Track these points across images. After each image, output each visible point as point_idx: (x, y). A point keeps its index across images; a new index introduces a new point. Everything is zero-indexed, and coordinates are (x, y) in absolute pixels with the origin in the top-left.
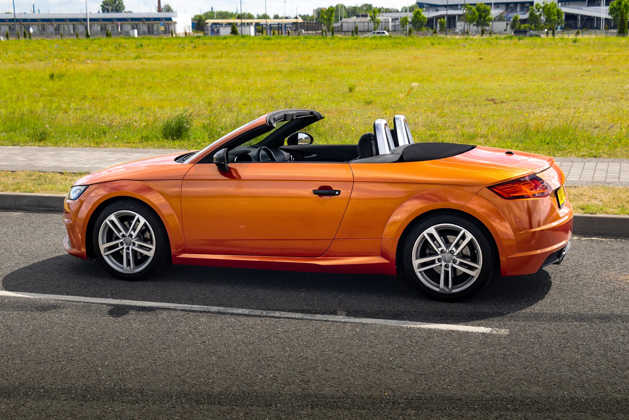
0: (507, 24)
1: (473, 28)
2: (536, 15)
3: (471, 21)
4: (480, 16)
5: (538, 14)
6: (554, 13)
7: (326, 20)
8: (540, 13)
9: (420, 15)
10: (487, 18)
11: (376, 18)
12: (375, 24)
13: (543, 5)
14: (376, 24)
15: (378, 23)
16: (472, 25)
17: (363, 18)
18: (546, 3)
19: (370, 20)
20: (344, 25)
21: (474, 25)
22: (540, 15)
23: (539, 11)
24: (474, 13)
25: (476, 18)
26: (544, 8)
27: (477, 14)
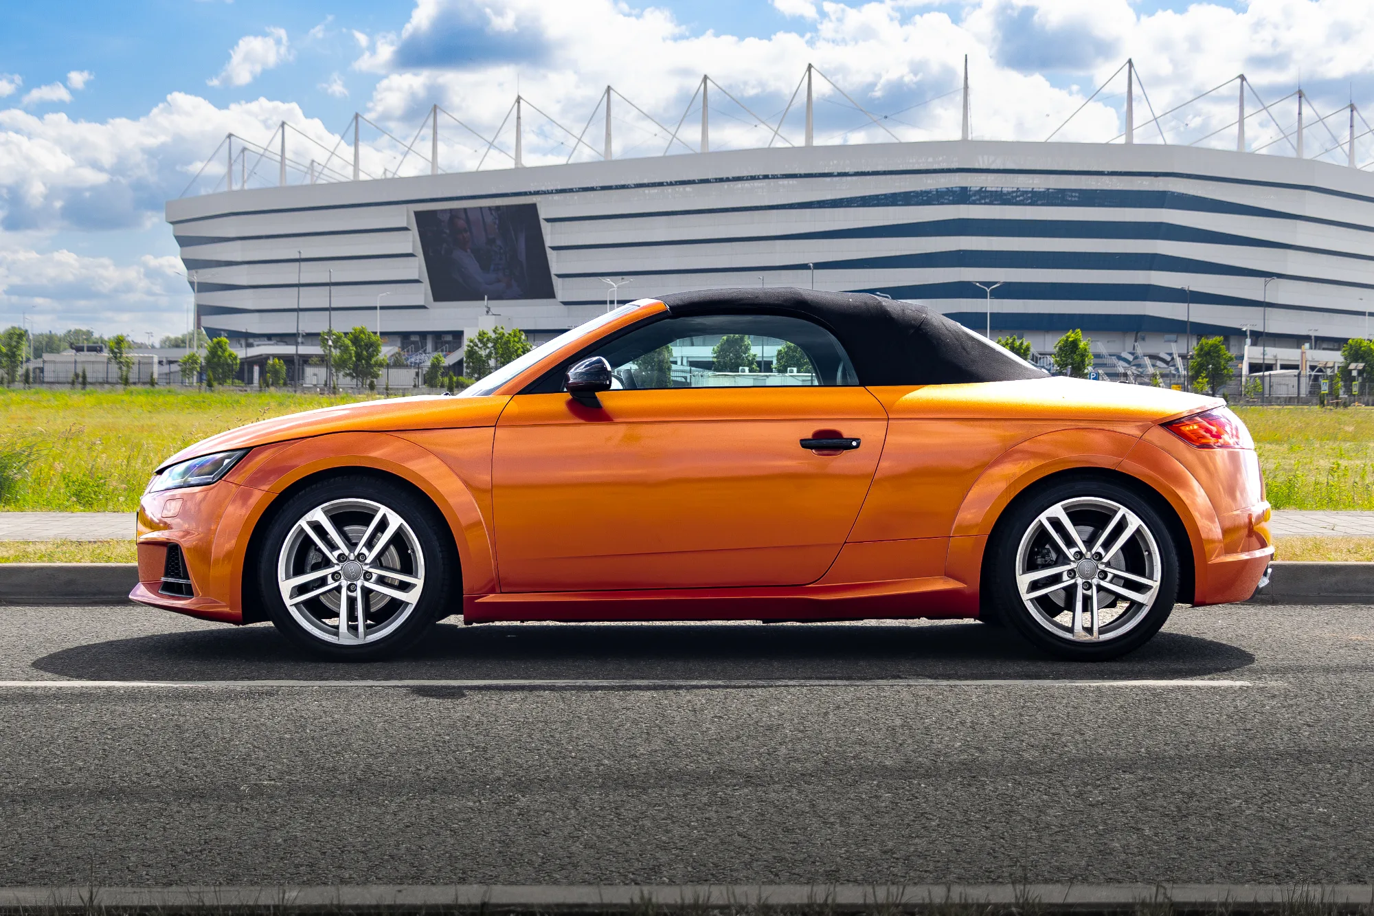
0: (417, 374)
1: (343, 381)
2: (481, 356)
3: (340, 364)
4: (359, 356)
5: (483, 353)
6: (516, 351)
7: (6, 355)
8: (488, 351)
9: (224, 351)
10: (373, 362)
11: (124, 355)
12: (120, 368)
13: (493, 336)
14: (124, 368)
15: (128, 364)
16: (341, 375)
17: (93, 353)
18: (501, 331)
19: (109, 359)
20: (47, 367)
21: (346, 375)
22: (489, 356)
23: (485, 345)
24: (347, 347)
25: (351, 357)
26: (495, 341)
27: (353, 349)
